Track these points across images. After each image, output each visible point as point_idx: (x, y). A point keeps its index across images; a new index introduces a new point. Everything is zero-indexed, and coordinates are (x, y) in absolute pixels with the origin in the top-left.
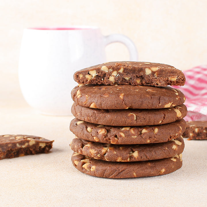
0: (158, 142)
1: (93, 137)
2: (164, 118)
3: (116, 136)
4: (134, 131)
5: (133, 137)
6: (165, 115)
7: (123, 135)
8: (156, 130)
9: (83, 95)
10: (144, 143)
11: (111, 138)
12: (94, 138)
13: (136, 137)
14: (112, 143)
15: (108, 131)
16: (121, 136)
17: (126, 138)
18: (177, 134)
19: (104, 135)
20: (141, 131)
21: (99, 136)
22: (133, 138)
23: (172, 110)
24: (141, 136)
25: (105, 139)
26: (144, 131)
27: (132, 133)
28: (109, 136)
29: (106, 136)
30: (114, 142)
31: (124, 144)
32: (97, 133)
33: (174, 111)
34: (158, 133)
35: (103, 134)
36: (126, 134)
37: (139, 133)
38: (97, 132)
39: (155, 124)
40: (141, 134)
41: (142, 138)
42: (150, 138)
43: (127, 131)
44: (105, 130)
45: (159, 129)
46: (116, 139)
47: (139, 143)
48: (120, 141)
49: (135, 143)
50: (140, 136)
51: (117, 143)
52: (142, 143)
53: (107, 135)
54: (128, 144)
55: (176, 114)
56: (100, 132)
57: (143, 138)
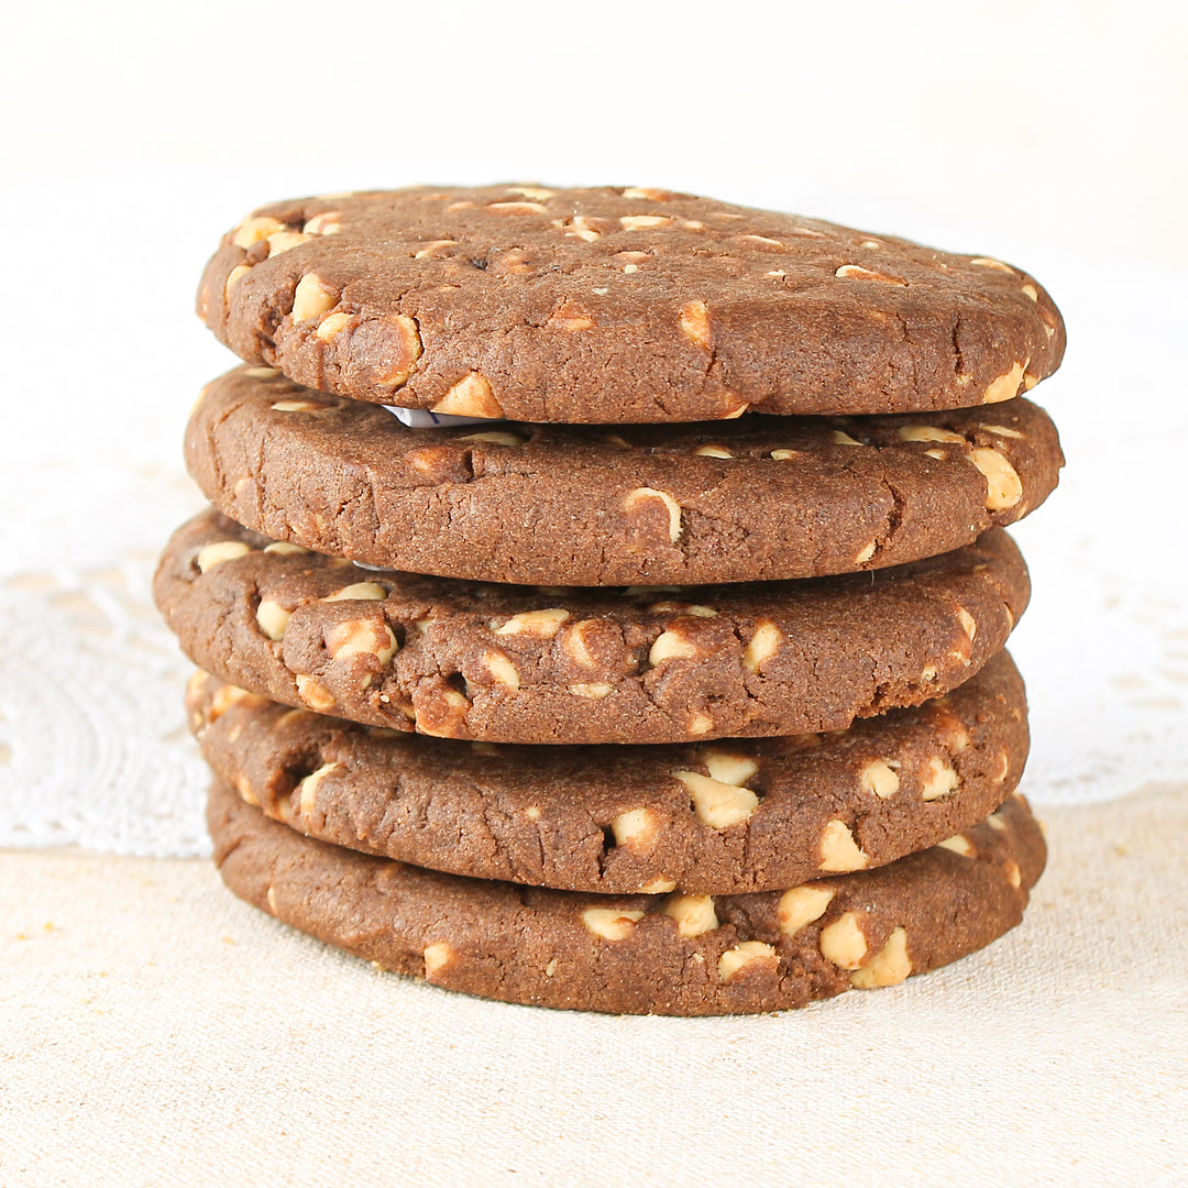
0: (779, 733)
1: (294, 676)
2: (895, 521)
3: (455, 681)
4: (589, 640)
5: (579, 689)
6: (899, 502)
7: (503, 671)
8: (765, 641)
9: (363, 315)
10: (664, 740)
11: (416, 694)
12: (302, 681)
13: (601, 689)
14: (421, 728)
15: (403, 636)
16: (489, 682)
17: (524, 696)
18: (929, 672)
19: (369, 670)
20: (650, 645)
21: (333, 672)
22: (578, 698)
23: (949, 460)
24: (642, 684)
25: (376, 695)
26: (668, 646)
27: (573, 661)
28: (404, 675)
29: (383, 675)
30: (436, 720)
31: (511, 739)
32: (323, 646)
33: (964, 463)
34: (773, 663)
35: (363, 663)
36: (529, 667)
37: (632, 661)
38: (318, 642)
39: (829, 572)
40: (645, 665)
41: (651, 697)
42: (712, 698)
43: (539, 641)
44: (377, 631)
45: (784, 634)
46: (454, 699)
47: (623, 735)
48: (481, 719)
49: (593, 738)
50: (631, 683)
51: (459, 730)
52: (650, 740)
53: (390, 669)
54: (544, 740)
55: (984, 489)
56: (341, 644)
57: (660, 698)
